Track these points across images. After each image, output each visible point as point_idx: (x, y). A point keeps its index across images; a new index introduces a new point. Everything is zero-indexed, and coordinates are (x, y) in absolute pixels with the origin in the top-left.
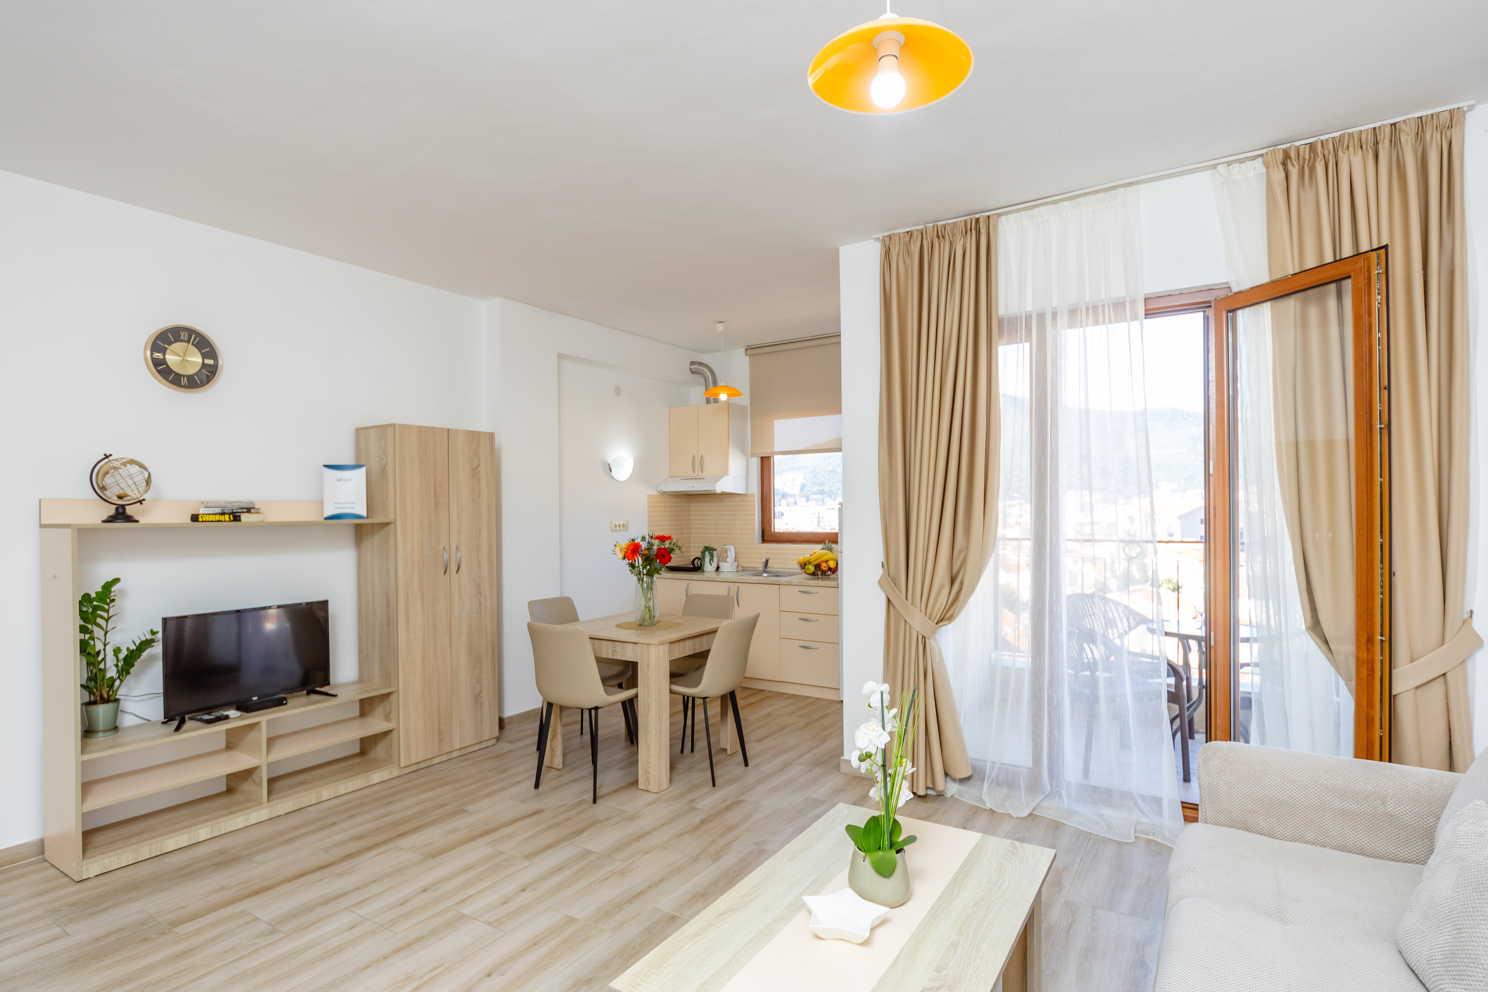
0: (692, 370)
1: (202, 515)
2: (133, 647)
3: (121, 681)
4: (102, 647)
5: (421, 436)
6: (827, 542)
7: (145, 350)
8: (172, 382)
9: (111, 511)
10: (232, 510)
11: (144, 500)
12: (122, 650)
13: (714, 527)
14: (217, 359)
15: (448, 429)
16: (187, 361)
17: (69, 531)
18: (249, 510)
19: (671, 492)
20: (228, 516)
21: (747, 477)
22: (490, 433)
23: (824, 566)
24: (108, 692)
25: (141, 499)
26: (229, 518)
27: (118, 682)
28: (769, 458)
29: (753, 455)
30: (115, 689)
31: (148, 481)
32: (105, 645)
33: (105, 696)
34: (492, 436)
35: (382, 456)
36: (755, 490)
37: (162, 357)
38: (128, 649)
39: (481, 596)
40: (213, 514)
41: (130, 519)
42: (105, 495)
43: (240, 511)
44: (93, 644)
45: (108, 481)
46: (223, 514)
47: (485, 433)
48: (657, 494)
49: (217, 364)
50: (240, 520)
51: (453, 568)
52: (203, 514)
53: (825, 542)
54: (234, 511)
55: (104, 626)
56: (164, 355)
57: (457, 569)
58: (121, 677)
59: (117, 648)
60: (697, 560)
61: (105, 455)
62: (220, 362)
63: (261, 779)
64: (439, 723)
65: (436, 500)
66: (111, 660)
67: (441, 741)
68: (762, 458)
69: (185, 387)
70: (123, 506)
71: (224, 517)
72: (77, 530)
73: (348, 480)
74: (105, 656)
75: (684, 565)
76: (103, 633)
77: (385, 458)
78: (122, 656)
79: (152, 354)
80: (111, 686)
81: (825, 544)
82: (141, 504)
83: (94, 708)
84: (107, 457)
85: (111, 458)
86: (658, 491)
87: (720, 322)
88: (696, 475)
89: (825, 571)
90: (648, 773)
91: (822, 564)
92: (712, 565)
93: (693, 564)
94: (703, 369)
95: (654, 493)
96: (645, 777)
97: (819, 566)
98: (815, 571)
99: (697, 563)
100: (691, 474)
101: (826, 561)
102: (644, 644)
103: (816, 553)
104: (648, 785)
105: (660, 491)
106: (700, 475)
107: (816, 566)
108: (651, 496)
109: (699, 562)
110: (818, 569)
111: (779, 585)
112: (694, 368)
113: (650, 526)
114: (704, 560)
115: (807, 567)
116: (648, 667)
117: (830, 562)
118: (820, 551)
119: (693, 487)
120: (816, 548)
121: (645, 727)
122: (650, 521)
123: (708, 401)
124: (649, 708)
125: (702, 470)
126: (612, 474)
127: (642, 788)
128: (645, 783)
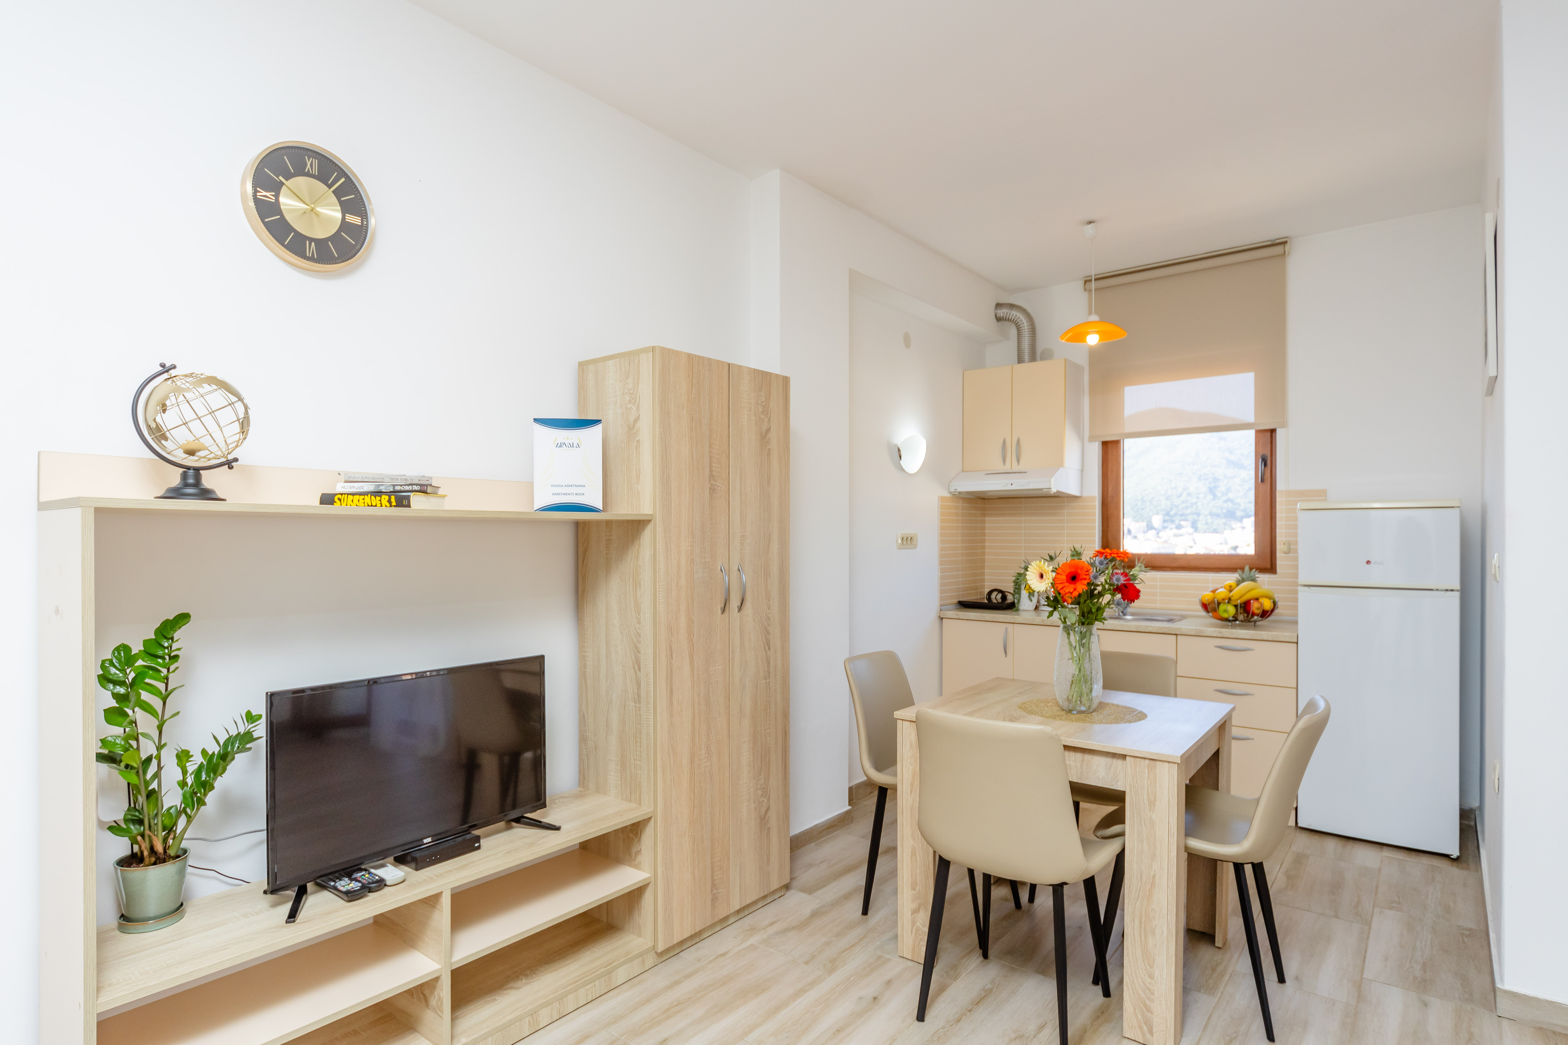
0: (998, 315)
1: (340, 496)
2: (214, 749)
3: (189, 818)
4: (155, 753)
5: (693, 371)
6: (1247, 568)
7: (243, 182)
8: (289, 248)
9: (174, 478)
10: (394, 486)
11: (236, 460)
12: (192, 756)
13: (1023, 545)
14: (366, 215)
15: (729, 364)
16: (317, 214)
17: (77, 512)
18: (424, 489)
19: (968, 493)
20: (387, 498)
21: (1082, 471)
22: (783, 376)
23: (1255, 607)
24: (165, 840)
25: (230, 457)
26: (389, 501)
27: (182, 822)
28: (1117, 442)
29: (1092, 439)
30: (178, 832)
31: (244, 424)
32: (160, 747)
33: (159, 848)
34: (786, 381)
35: (629, 406)
36: (1094, 490)
37: (273, 199)
38: (204, 752)
39: (769, 649)
40: (360, 494)
41: (206, 494)
42: (164, 448)
43: (407, 488)
44: (135, 746)
45: (168, 420)
46: (378, 493)
47: (777, 375)
48: (950, 495)
49: (367, 224)
50: (409, 506)
51: (735, 602)
52: (342, 494)
53: (1242, 569)
54: (398, 488)
55: (159, 709)
56: (277, 196)
57: (739, 604)
58: (188, 810)
59: (183, 751)
60: (995, 594)
61: (163, 365)
62: (372, 221)
63: (440, 999)
64: (712, 868)
65: (712, 484)
66: (171, 774)
67: (714, 899)
68: (1105, 444)
69: (311, 259)
70: (197, 470)
71: (380, 500)
72: (93, 509)
73: (575, 446)
74: (160, 768)
75: (977, 599)
76: (156, 723)
77: (635, 408)
78: (191, 768)
79: (255, 192)
80: (170, 830)
81: (1243, 572)
82: (231, 468)
83: (136, 873)
84: (165, 369)
85: (173, 372)
86: (950, 491)
87: (1090, 223)
88: (1007, 468)
89: (1254, 614)
90: (1149, 1010)
91: (1252, 604)
92: (1031, 601)
93: (989, 599)
94: (1015, 314)
95: (946, 494)
96: (1140, 1016)
97: (1245, 607)
98: (1236, 614)
99: (996, 598)
100: (999, 466)
101: (1257, 599)
102: (1142, 760)
103: (1231, 586)
104: (1148, 1036)
105: (953, 491)
106: (1016, 468)
107: (1236, 606)
108: (942, 499)
109: (1000, 595)
110: (1242, 612)
111: (1176, 635)
112: (1002, 312)
113: (942, 542)
114: (1020, 594)
115: (1222, 607)
116: (1152, 803)
117: (1262, 600)
118: (1238, 583)
119: (1012, 484)
120: (1230, 578)
121: (1143, 920)
122: (942, 535)
123: (1020, 360)
124: (1153, 884)
125: (1018, 461)
126: (901, 462)
127: (1133, 1038)
128: (1141, 1028)
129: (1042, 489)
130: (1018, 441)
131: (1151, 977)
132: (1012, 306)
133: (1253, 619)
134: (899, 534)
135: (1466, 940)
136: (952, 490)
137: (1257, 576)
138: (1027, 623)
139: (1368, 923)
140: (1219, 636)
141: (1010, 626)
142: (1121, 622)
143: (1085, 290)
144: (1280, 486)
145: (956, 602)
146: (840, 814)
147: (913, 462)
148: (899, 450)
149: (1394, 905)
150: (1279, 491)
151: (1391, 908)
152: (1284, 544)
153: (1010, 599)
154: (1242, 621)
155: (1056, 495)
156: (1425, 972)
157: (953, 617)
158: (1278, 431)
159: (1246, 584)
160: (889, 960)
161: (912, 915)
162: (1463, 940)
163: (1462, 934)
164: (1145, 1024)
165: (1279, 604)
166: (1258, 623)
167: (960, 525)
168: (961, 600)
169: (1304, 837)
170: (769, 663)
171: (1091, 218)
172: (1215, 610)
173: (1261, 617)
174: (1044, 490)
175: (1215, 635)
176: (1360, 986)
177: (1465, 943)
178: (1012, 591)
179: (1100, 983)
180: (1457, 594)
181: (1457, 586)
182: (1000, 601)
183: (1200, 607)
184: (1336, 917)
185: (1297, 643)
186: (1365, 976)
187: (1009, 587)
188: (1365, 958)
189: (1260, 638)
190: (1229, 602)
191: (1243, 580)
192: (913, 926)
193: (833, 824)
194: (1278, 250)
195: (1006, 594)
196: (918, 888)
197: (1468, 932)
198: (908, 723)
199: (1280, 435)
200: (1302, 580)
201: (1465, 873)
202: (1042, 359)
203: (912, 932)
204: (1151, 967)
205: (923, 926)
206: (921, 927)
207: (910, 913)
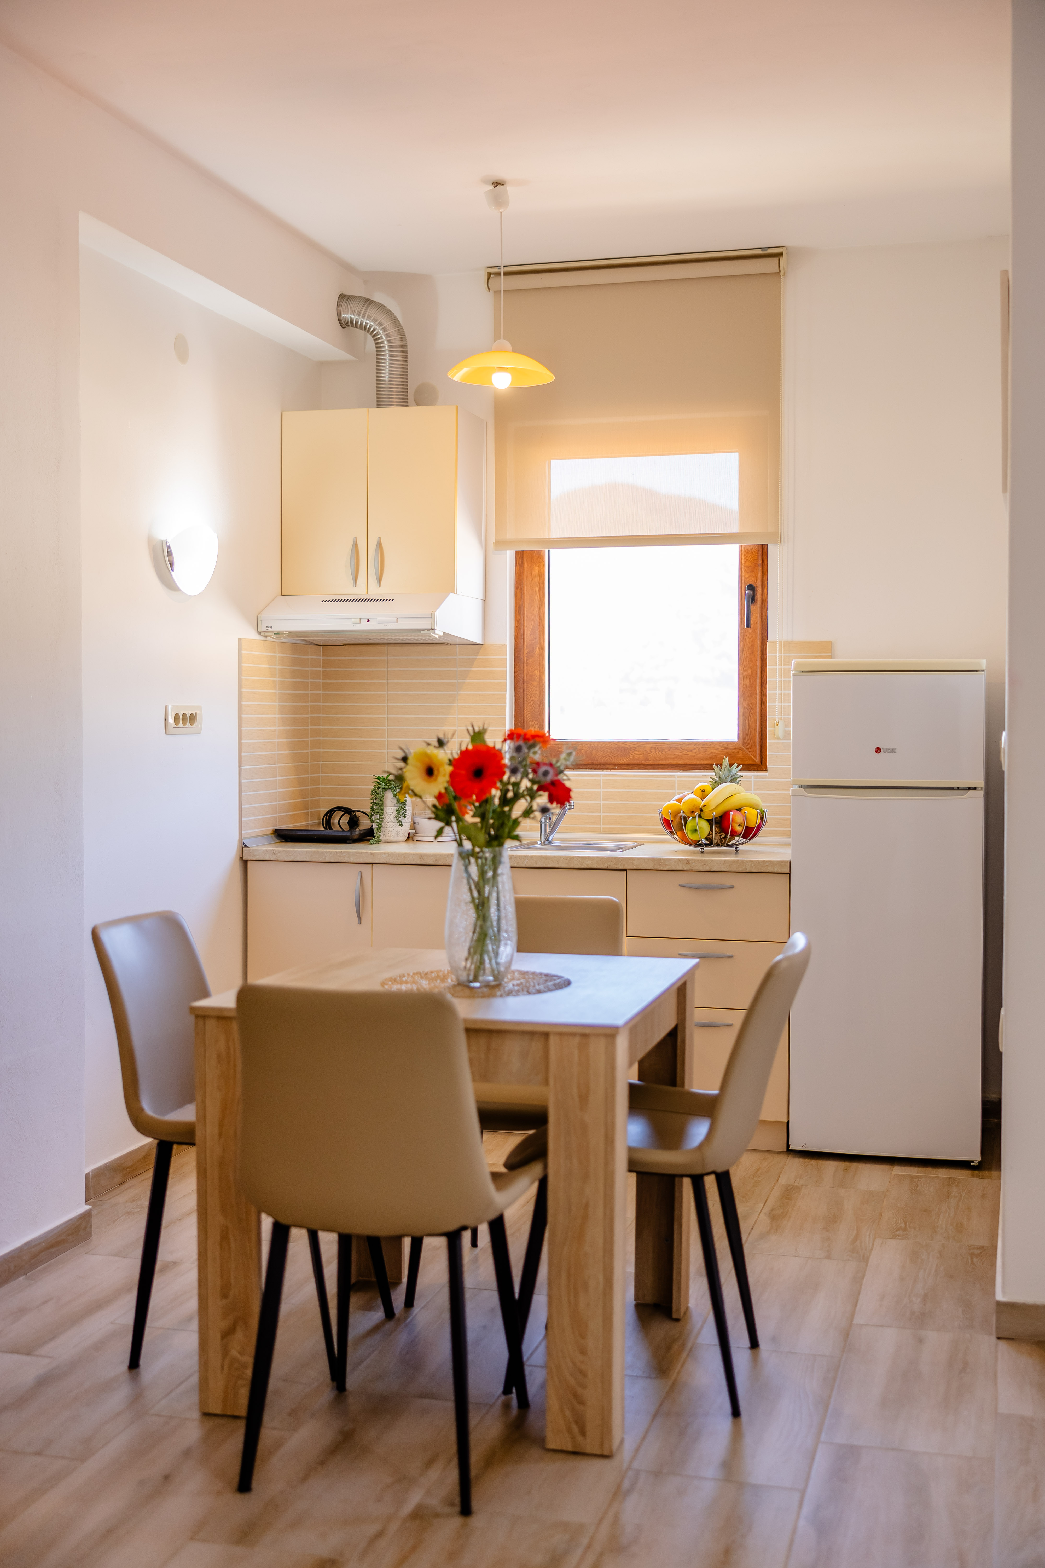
0: (343, 316)
6: (726, 762)
19: (291, 634)
21: (484, 601)
23: (737, 821)
29: (500, 546)
36: (505, 637)
48: (259, 639)
60: (338, 814)
68: (520, 554)
75: (308, 824)
81: (721, 767)
86: (259, 630)
87: (496, 184)
88: (360, 591)
89: (734, 834)
90: (581, 1402)
91: (731, 816)
92: (401, 825)
93: (328, 825)
94: (371, 316)
95: (252, 636)
96: (568, 1413)
97: (722, 822)
98: (709, 834)
99: (340, 822)
100: (346, 587)
101: (739, 810)
103: (703, 791)
104: (579, 1438)
105: (266, 629)
106: (375, 591)
107: (710, 821)
108: (247, 644)
109: (346, 819)
110: (718, 830)
111: (626, 870)
112: (349, 311)
113: (245, 722)
114: (381, 812)
115: (690, 823)
117: (746, 810)
118: (715, 784)
119: (368, 621)
120: (703, 778)
122: (247, 709)
123: (381, 401)
125: (380, 579)
126: (173, 573)
127: (559, 1448)
128: (570, 1431)
129: (419, 630)
130: (379, 543)
131: (583, 1351)
132: (366, 302)
133: (733, 842)
134: (170, 708)
135: (975, 1260)
136: (263, 627)
137: (740, 774)
138: (395, 863)
139: (865, 1259)
140: (685, 869)
141: (366, 870)
143: (488, 288)
144: (772, 635)
145: (270, 832)
146: (71, 1220)
147: (195, 573)
148: (170, 553)
149: (898, 1233)
150: (774, 642)
151: (894, 1237)
152: (778, 725)
153: (365, 823)
154: (719, 844)
155: (442, 641)
156: (925, 1305)
157: (267, 858)
158: (773, 550)
159: (727, 788)
161: (222, 1339)
162: (972, 1261)
163: (972, 1255)
164: (576, 1422)
165: (768, 817)
166: (740, 847)
167: (277, 691)
168: (279, 827)
169: (797, 1163)
171: (496, 177)
172: (681, 828)
173: (745, 837)
174: (423, 632)
175: (680, 868)
176: (847, 1335)
177: (974, 1264)
178: (368, 811)
179: (514, 1390)
180: (981, 794)
181: (981, 782)
182: (346, 827)
183: (660, 827)
184: (828, 1257)
185: (790, 874)
186: (855, 1322)
187: (362, 803)
188: (857, 1300)
189: (741, 870)
190: (700, 816)
191: (721, 781)
192: (224, 1359)
193: (60, 1238)
194: (770, 265)
195: (358, 813)
196: (231, 1293)
197: (979, 1251)
198: (214, 1022)
199: (774, 556)
201: (986, 1181)
202: (418, 404)
203: (222, 1368)
204: (583, 1337)
205: (241, 1354)
206: (238, 1356)
207: (219, 1336)
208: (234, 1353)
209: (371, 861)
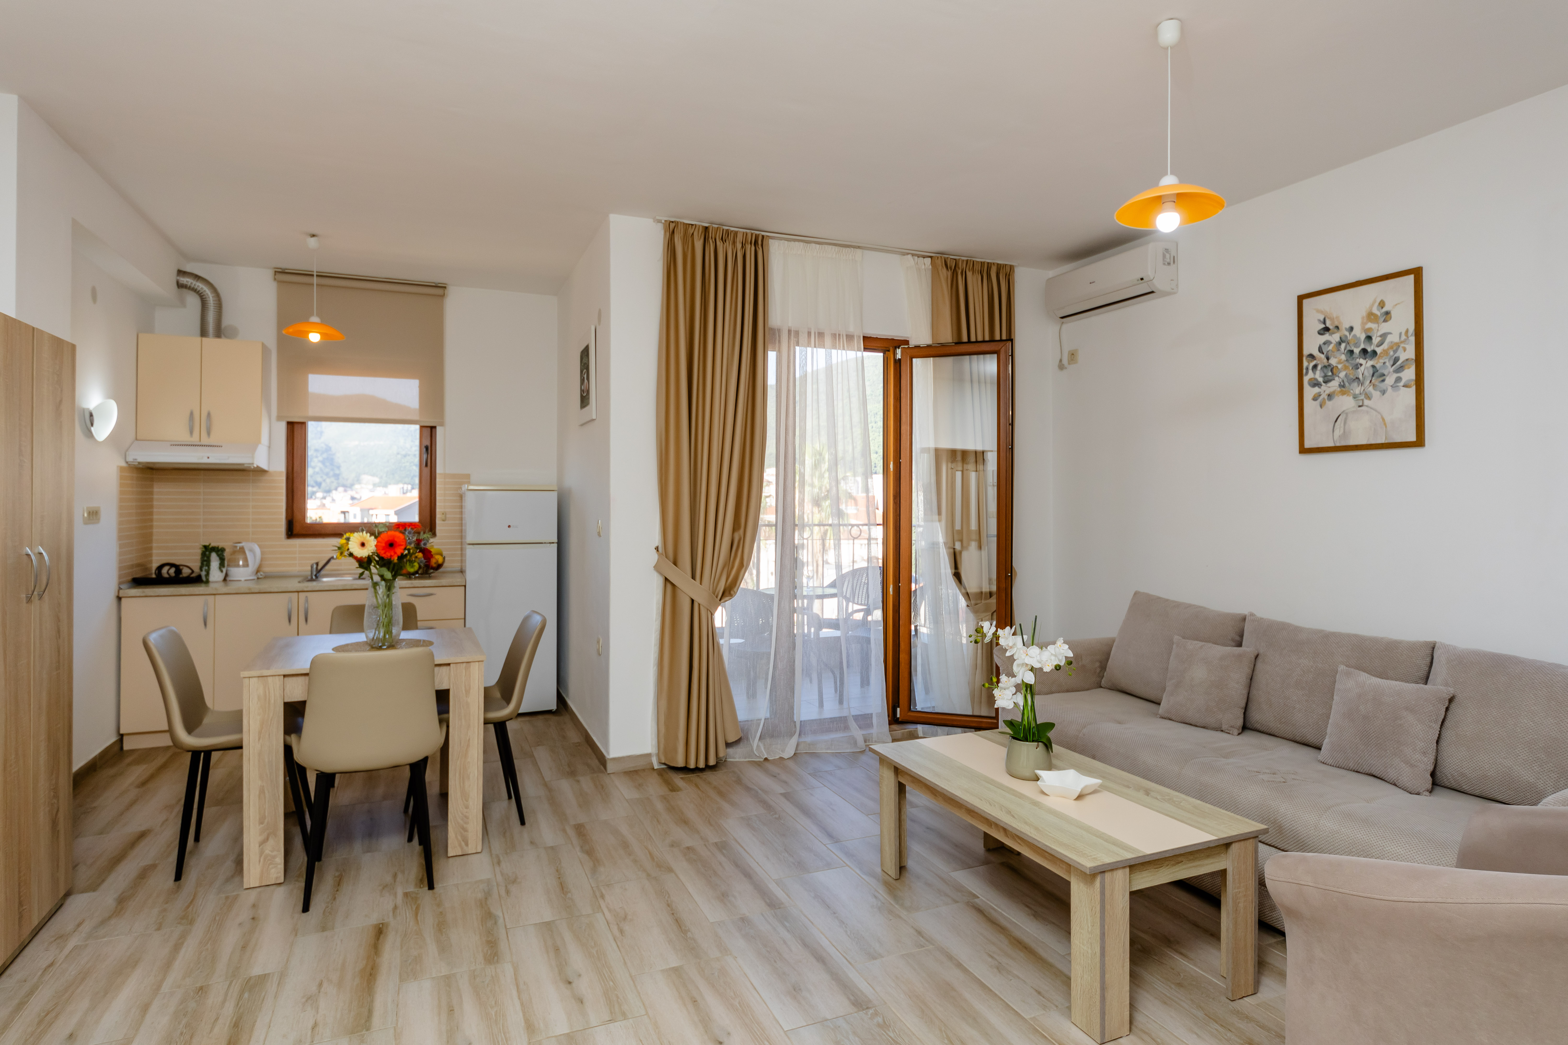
0: (180, 282)
5: (8, 336)
13: (202, 517)
15: (34, 328)
19: (149, 463)
21: (270, 447)
22: (72, 344)
28: (301, 424)
29: (279, 418)
34: (73, 349)
36: (278, 465)
39: (59, 638)
47: (68, 343)
48: (127, 465)
57: (44, 590)
68: (291, 423)
75: (149, 575)
86: (127, 461)
87: (313, 236)
88: (195, 439)
89: (431, 567)
90: (466, 830)
92: (222, 572)
93: (161, 573)
94: (200, 285)
95: (124, 464)
96: (459, 838)
99: (168, 572)
100: (185, 437)
102: (461, 664)
104: (465, 848)
105: (132, 461)
106: (205, 440)
108: (121, 469)
109: (172, 571)
112: (185, 280)
113: (121, 515)
114: (208, 565)
116: (468, 692)
119: (207, 457)
121: (462, 772)
122: (121, 508)
123: (204, 333)
124: (468, 746)
125: (209, 434)
126: (92, 429)
127: (455, 855)
128: (460, 845)
129: (243, 464)
130: (209, 415)
131: (467, 807)
132: (197, 277)
133: (427, 572)
134: (85, 508)
136: (130, 459)
138: (231, 593)
140: (411, 586)
142: (314, 583)
143: (275, 279)
144: (439, 470)
145: (130, 579)
147: (103, 430)
148: (91, 417)
150: (440, 474)
151: (539, 745)
152: (443, 514)
154: (421, 574)
156: (570, 767)
157: (139, 595)
158: (438, 428)
160: (238, 895)
161: (260, 846)
165: (449, 558)
166: (432, 575)
167: (134, 496)
168: (135, 576)
170: (59, 652)
171: (314, 232)
173: (435, 569)
174: (246, 465)
175: (408, 586)
176: (546, 785)
180: (556, 545)
181: (556, 540)
185: (465, 586)
186: (546, 780)
187: (190, 560)
188: (541, 772)
189: (440, 585)
192: (260, 857)
194: (439, 291)
195: (181, 567)
196: (266, 821)
197: (578, 744)
198: (256, 679)
199: (439, 431)
200: (470, 539)
201: (567, 715)
202: (228, 337)
203: (260, 861)
204: (467, 801)
205: (272, 851)
206: (270, 853)
207: (257, 846)
208: (267, 852)
209: (215, 593)
